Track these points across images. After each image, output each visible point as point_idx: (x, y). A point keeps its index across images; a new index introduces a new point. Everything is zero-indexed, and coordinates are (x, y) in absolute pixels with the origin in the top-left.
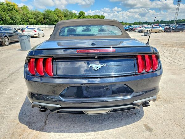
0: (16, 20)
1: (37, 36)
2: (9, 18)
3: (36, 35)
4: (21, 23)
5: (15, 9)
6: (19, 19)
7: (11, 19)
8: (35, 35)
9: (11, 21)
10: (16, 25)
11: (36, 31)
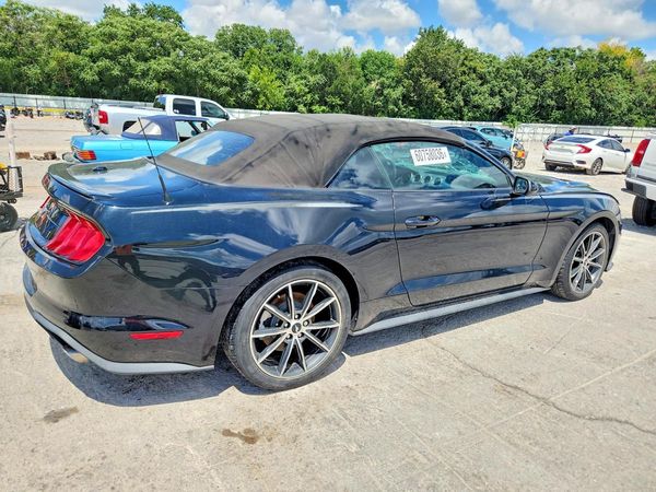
0: (610, 107)
1: (588, 166)
2: (587, 102)
3: (583, 162)
4: (626, 119)
5: (621, 72)
6: (624, 105)
7: (592, 103)
8: (576, 164)
9: (588, 112)
10: (602, 125)
11: (588, 150)
